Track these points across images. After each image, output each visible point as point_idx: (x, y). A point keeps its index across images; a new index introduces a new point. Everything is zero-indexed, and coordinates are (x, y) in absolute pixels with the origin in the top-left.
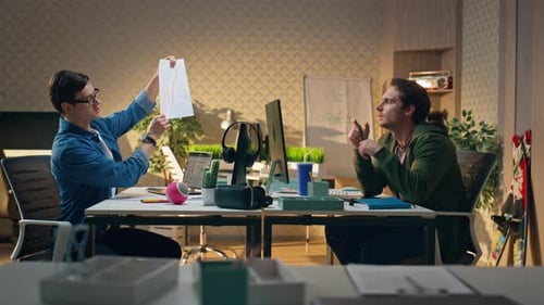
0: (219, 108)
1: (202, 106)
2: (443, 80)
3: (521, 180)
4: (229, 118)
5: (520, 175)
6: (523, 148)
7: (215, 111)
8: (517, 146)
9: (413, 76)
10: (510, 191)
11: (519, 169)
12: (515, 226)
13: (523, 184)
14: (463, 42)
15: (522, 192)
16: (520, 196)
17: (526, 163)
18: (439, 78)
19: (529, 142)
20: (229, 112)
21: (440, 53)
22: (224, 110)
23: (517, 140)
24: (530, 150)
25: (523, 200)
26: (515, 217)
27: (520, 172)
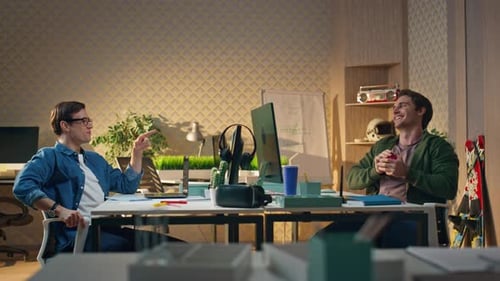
0: (181, 122)
1: (166, 120)
2: (392, 93)
3: (476, 182)
4: (194, 131)
5: (475, 176)
6: (477, 152)
7: (178, 124)
8: (470, 150)
9: (363, 90)
10: (465, 192)
11: (473, 171)
12: (472, 224)
13: (478, 185)
14: (409, 58)
15: (478, 193)
16: (476, 197)
17: (479, 166)
18: (387, 91)
19: (482, 146)
20: (194, 125)
21: (386, 68)
22: (187, 124)
23: (470, 145)
24: (483, 153)
25: (479, 200)
26: (471, 216)
27: (475, 174)
